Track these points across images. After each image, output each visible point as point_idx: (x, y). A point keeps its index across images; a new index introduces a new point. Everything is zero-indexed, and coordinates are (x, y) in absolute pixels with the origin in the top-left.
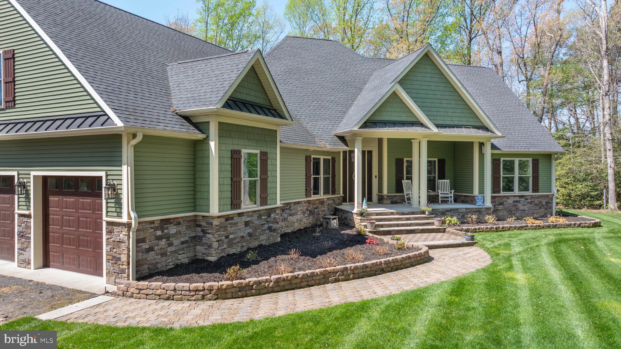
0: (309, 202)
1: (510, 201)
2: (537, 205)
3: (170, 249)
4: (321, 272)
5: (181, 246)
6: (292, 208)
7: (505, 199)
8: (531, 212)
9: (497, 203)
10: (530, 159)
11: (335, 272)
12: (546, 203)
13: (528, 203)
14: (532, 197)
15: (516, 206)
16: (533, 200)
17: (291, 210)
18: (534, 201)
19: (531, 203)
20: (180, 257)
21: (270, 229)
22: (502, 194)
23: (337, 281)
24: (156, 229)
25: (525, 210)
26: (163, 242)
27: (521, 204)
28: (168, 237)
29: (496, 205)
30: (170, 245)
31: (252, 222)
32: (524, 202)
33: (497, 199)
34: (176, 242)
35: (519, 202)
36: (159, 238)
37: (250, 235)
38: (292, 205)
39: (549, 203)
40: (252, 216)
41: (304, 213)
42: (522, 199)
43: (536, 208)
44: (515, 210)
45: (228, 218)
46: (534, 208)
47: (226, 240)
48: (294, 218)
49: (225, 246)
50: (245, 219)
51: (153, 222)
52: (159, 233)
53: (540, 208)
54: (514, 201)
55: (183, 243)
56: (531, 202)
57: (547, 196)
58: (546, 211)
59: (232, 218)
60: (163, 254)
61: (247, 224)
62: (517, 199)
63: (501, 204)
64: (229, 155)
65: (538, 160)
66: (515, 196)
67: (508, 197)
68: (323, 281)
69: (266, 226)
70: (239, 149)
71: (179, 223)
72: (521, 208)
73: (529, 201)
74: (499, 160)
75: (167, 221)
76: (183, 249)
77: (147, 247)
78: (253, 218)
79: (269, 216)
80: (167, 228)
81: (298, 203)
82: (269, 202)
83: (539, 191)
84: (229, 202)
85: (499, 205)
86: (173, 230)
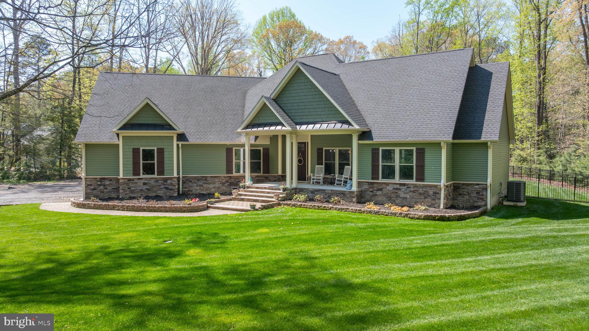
0: (230, 177)
1: (390, 188)
2: (422, 194)
3: (105, 190)
4: (112, 205)
5: (112, 190)
6: (208, 180)
7: (384, 186)
8: (414, 200)
9: (375, 189)
10: (414, 149)
11: (119, 206)
12: (433, 193)
13: (411, 191)
14: (415, 186)
15: (396, 193)
16: (416, 189)
17: (207, 181)
18: (418, 190)
19: (414, 192)
20: (112, 195)
21: (167, 188)
22: (381, 180)
23: (118, 210)
24: (98, 181)
25: (406, 198)
26: (102, 187)
27: (403, 191)
28: (104, 185)
29: (375, 190)
30: (106, 189)
31: (149, 183)
32: (406, 190)
33: (375, 185)
34: (109, 188)
35: (400, 189)
36: (100, 185)
37: (148, 190)
38: (208, 178)
39: (438, 193)
40: (150, 180)
41: (223, 184)
42: (403, 187)
43: (422, 197)
44: (395, 196)
45: (129, 180)
46: (417, 197)
47: (129, 190)
48: (211, 186)
49: (128, 192)
50: (143, 181)
51: (96, 178)
52: (99, 183)
53: (425, 198)
54: (394, 189)
55: (113, 189)
56: (415, 190)
57: (436, 186)
58: (433, 202)
59: (133, 180)
60: (102, 192)
61: (145, 184)
62: (398, 186)
63: (381, 190)
64: (131, 150)
65: (423, 149)
66: (396, 184)
67: (387, 184)
68: (112, 209)
69: (163, 187)
70: (139, 147)
71: (111, 180)
72: (402, 195)
73: (412, 189)
74: (378, 149)
75: (104, 179)
76: (113, 191)
77: (93, 188)
78: (150, 182)
79: (166, 181)
80: (104, 182)
81: (216, 177)
82: (165, 174)
83: (425, 180)
84: (132, 172)
85: (377, 191)
86: (107, 183)
